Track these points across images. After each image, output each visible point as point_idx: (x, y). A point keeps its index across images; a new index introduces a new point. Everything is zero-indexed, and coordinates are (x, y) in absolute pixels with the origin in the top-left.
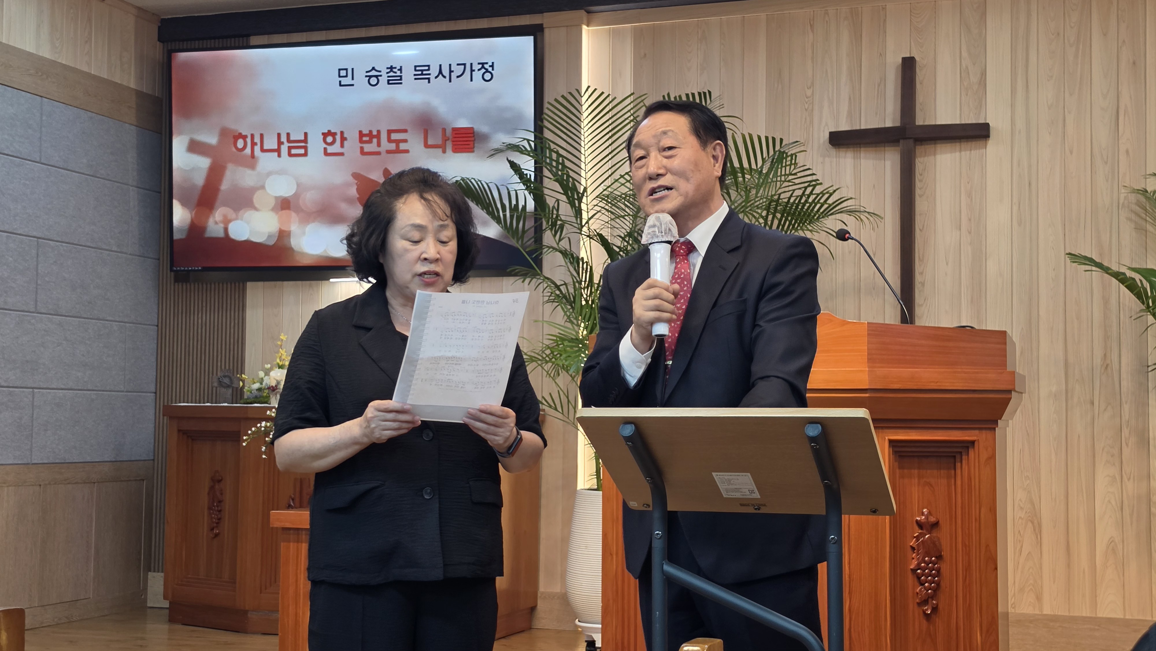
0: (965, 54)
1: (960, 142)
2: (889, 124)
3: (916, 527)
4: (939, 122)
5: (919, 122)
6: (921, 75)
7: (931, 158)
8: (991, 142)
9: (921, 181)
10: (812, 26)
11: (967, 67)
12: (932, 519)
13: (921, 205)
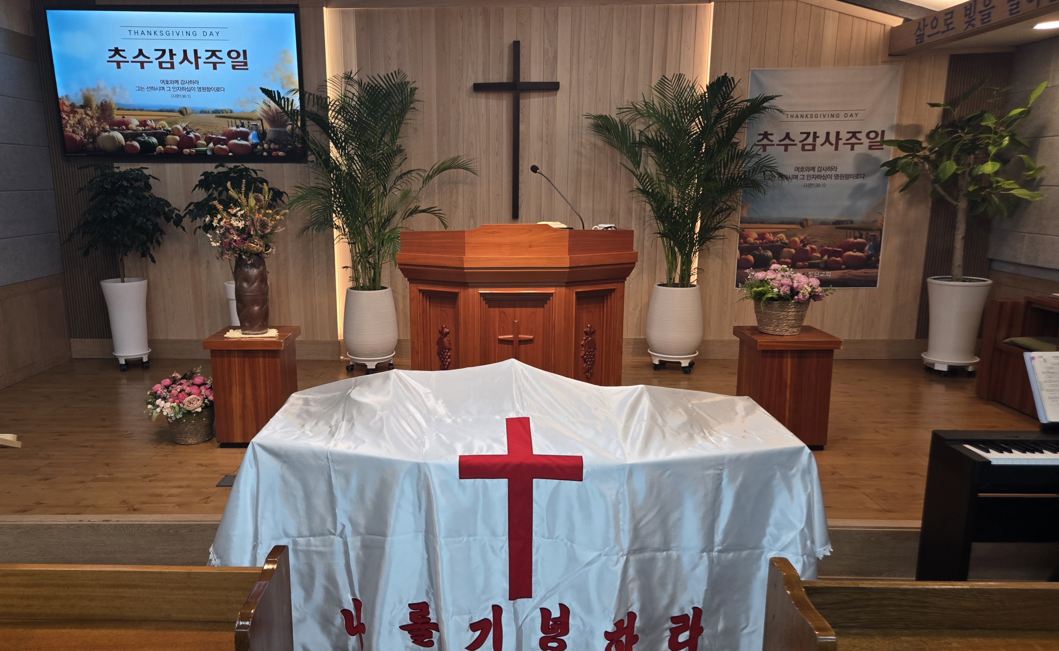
0: (546, 41)
1: (543, 92)
2: (505, 80)
3: (584, 334)
4: (532, 81)
5: (521, 80)
6: (523, 51)
7: (528, 100)
8: (559, 93)
9: (522, 113)
10: (462, 17)
11: (547, 49)
12: (593, 330)
13: (522, 127)
